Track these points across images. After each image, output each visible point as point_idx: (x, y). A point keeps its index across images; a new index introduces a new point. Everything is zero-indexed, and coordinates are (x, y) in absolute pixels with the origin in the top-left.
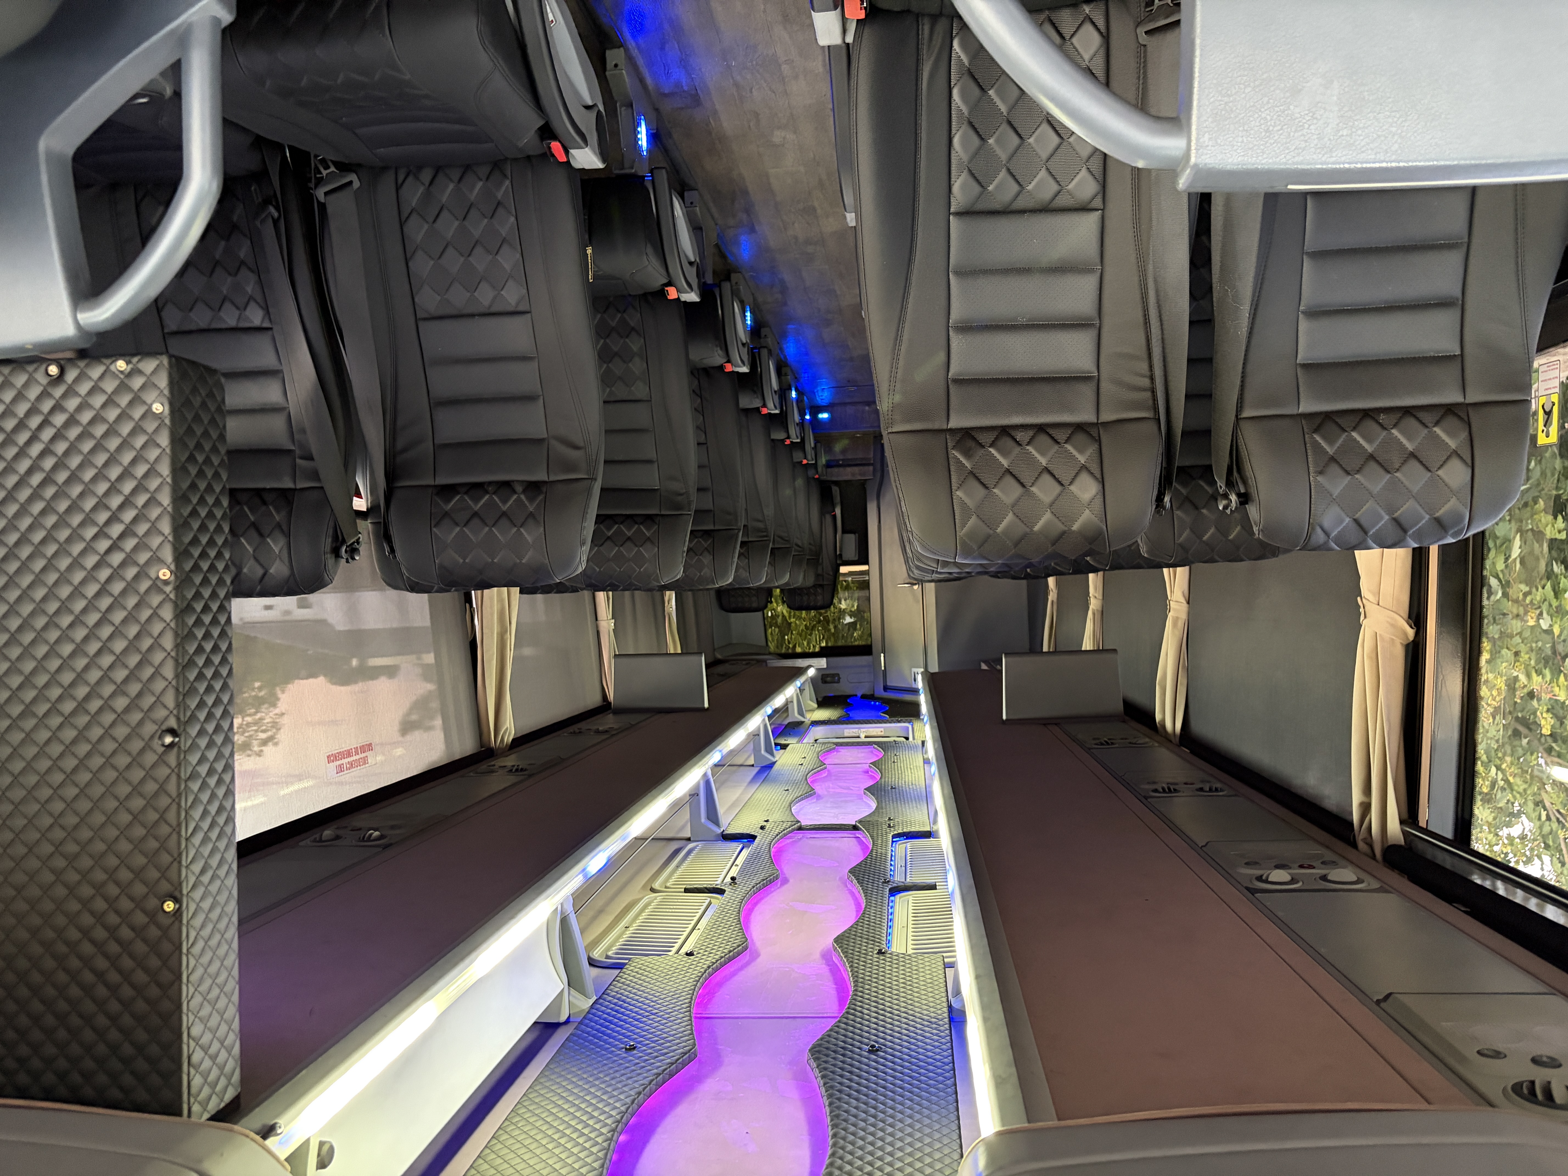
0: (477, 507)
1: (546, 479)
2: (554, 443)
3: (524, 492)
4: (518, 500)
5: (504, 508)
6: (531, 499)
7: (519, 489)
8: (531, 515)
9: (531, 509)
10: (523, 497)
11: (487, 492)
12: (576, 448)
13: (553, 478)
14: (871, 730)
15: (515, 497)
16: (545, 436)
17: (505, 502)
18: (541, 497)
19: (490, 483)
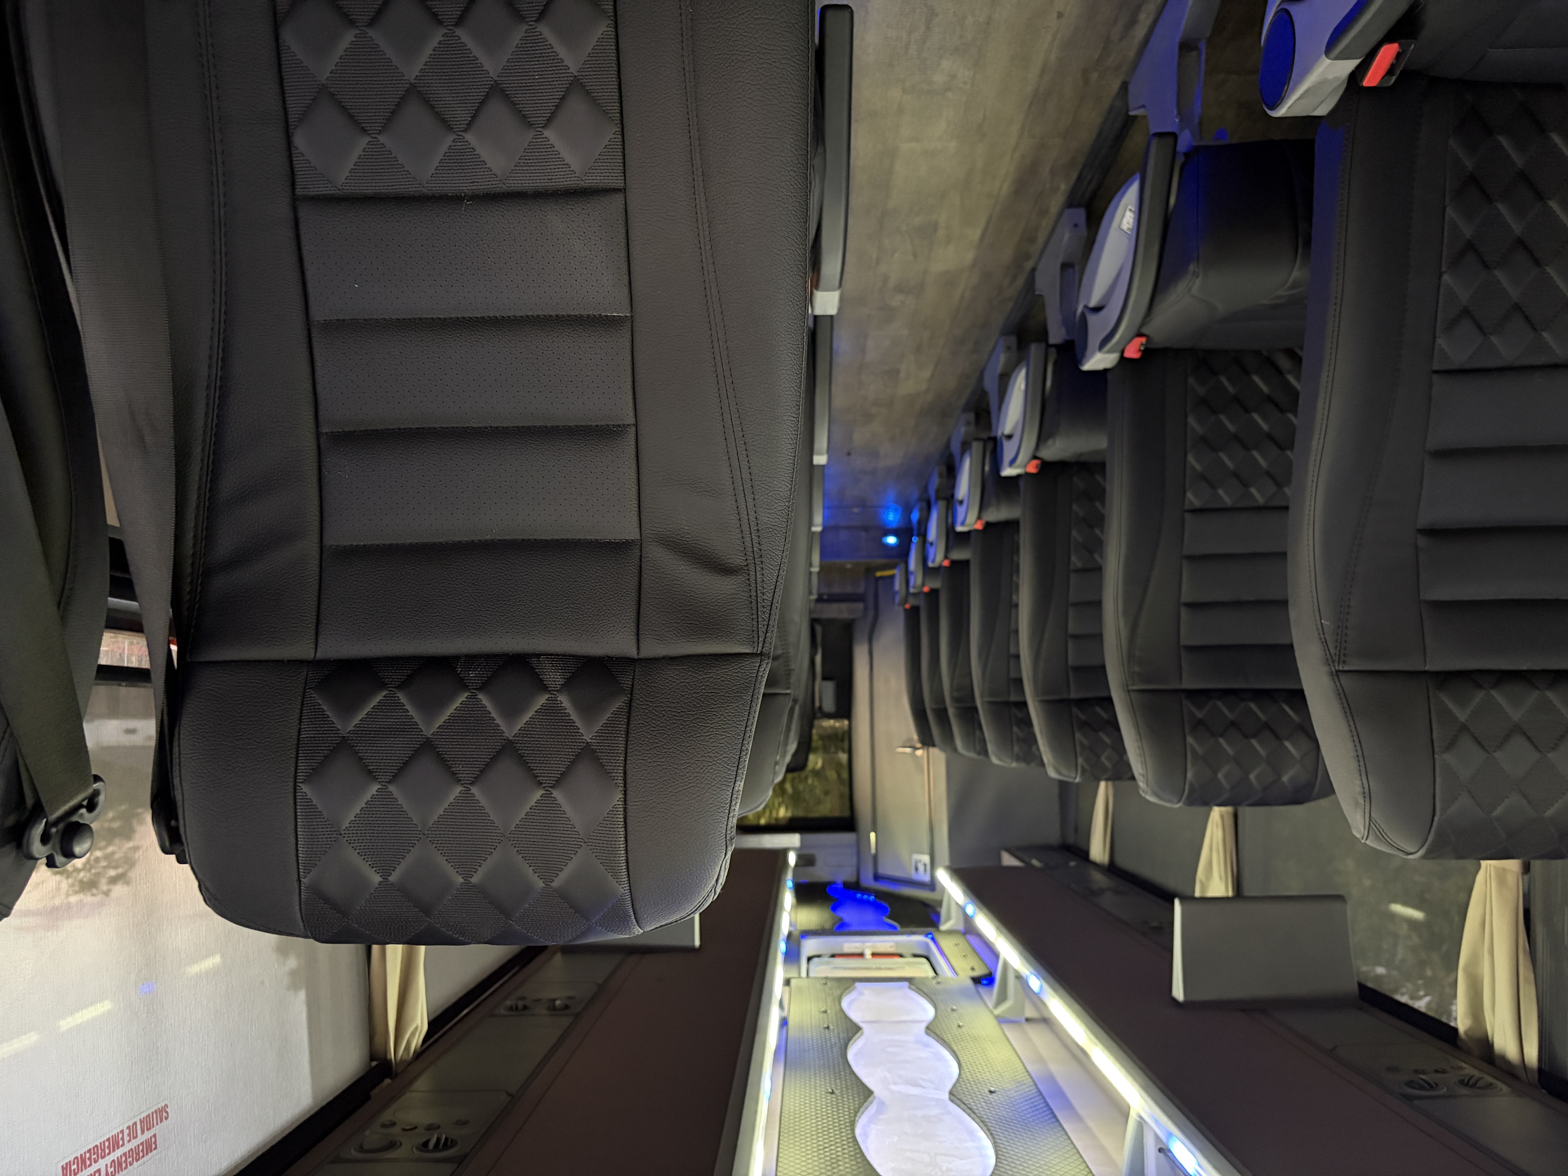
0: (431, 728)
1: (632, 652)
2: (656, 554)
3: (568, 685)
4: (552, 711)
5: (510, 730)
6: (588, 710)
7: (554, 677)
8: (587, 753)
9: (588, 734)
10: (564, 700)
11: (463, 685)
12: (725, 570)
13: (652, 649)
14: (879, 944)
15: (542, 700)
16: (630, 532)
17: (511, 712)
18: (618, 703)
19: (472, 659)
